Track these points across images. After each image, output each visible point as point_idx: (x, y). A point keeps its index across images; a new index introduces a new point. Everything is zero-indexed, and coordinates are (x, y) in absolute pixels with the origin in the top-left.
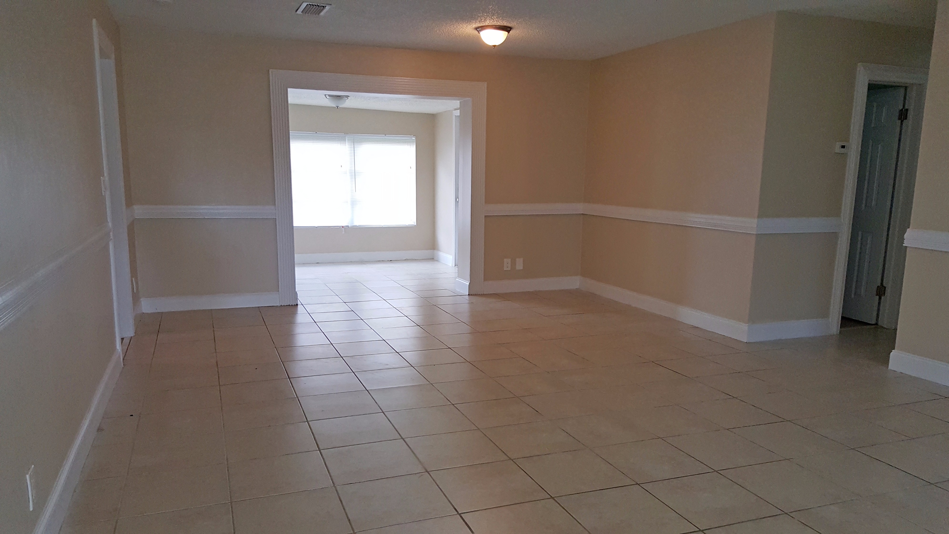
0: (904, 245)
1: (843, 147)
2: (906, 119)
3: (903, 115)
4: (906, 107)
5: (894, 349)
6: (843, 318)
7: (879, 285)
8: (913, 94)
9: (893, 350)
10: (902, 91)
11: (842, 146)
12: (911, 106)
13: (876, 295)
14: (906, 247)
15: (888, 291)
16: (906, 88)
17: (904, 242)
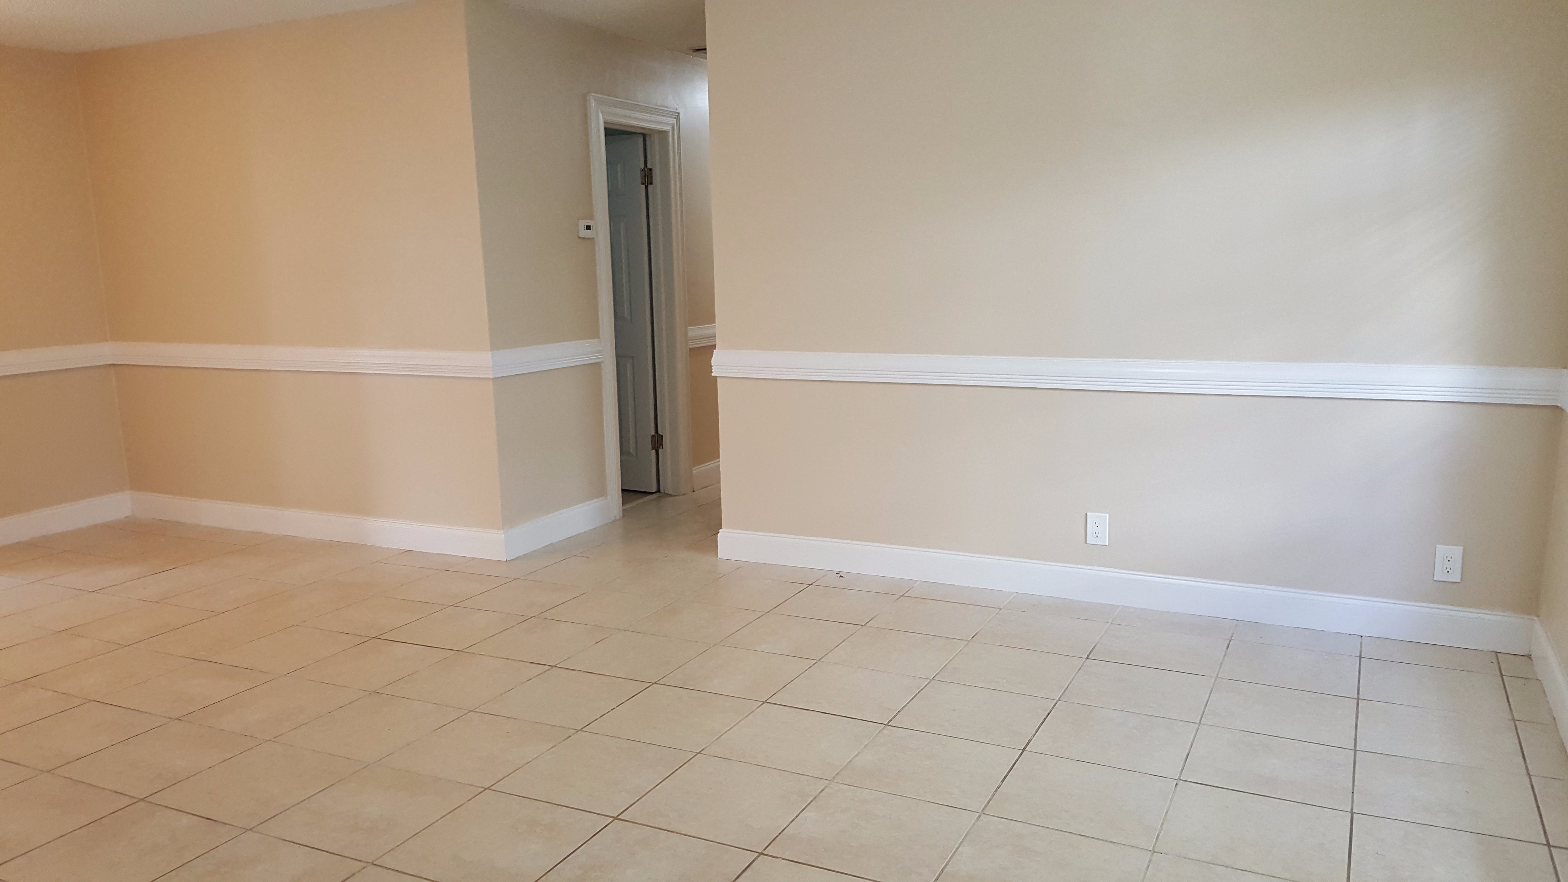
0: (713, 374)
1: (588, 228)
2: (651, 183)
3: (647, 177)
4: (649, 166)
5: (721, 528)
6: (623, 490)
7: (653, 433)
8: (655, 145)
9: (720, 530)
10: (640, 140)
11: (587, 226)
12: (655, 163)
13: (652, 449)
14: (716, 377)
15: (667, 441)
16: (644, 136)
17: (713, 371)
